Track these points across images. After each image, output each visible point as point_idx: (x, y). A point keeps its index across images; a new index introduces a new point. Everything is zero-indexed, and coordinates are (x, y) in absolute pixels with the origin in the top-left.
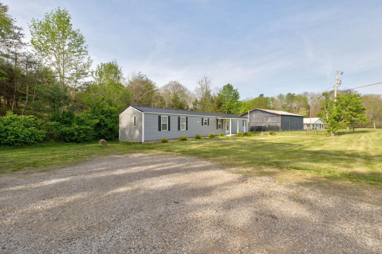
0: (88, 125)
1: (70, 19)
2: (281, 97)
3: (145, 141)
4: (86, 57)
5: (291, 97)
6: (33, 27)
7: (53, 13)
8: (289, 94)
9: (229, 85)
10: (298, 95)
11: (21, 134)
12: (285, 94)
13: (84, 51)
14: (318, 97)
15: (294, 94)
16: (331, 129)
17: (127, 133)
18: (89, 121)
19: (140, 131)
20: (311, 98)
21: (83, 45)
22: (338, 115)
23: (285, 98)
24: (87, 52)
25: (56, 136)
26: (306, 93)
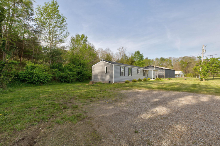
0: (74, 71)
1: (58, 8)
2: (157, 59)
3: (115, 82)
4: (66, 30)
5: (162, 60)
6: (37, 9)
7: (49, 3)
8: (161, 58)
9: (138, 51)
10: (166, 59)
11: (41, 76)
12: (159, 58)
13: (65, 27)
14: (177, 60)
15: (164, 58)
16: (203, 77)
17: (99, 77)
18: (75, 69)
19: (111, 76)
20: (173, 60)
21: (64, 23)
22: (208, 69)
23: (159, 60)
24: (66, 28)
25: (57, 78)
26: (170, 58)
